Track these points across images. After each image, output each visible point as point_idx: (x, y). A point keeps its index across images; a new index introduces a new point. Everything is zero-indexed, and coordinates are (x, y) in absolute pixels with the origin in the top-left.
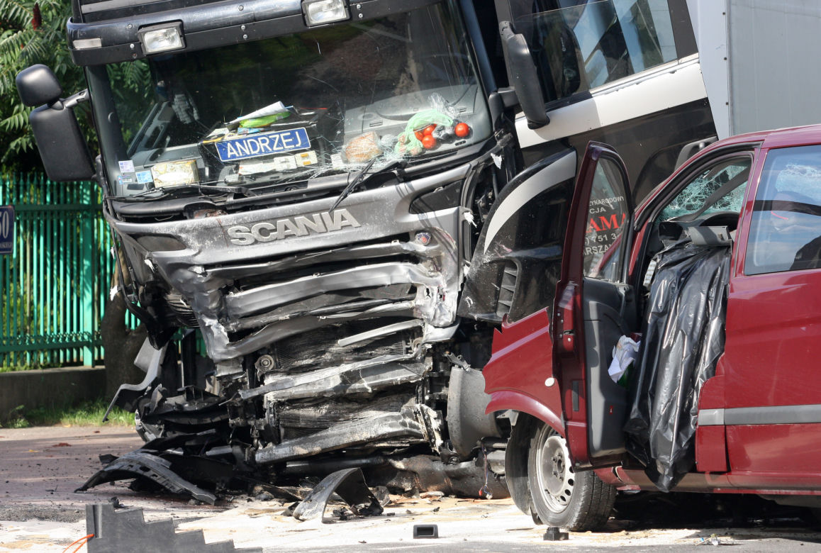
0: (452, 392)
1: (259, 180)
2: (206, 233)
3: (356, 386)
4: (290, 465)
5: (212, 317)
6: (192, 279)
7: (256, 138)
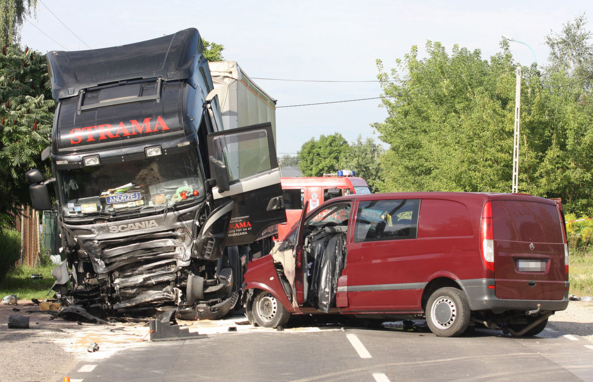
0: (189, 284)
1: (121, 210)
2: (101, 229)
3: (149, 282)
4: (119, 310)
5: (98, 258)
6: (92, 245)
7: (121, 196)
